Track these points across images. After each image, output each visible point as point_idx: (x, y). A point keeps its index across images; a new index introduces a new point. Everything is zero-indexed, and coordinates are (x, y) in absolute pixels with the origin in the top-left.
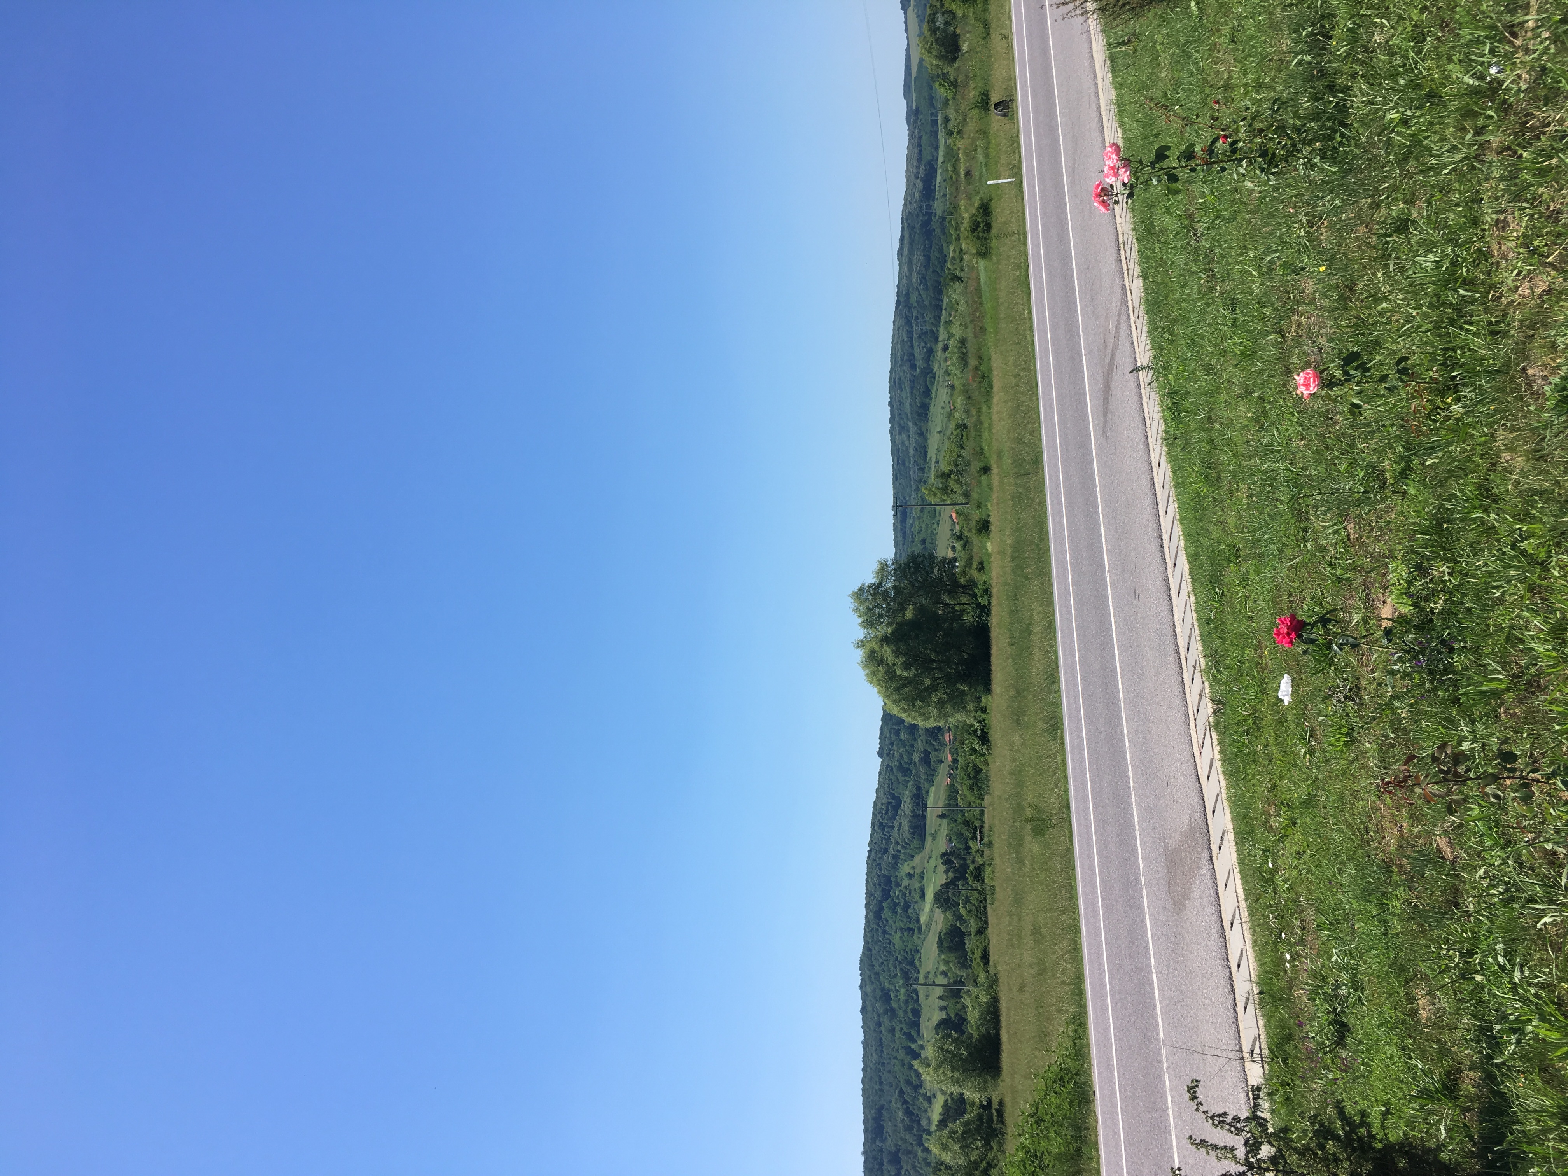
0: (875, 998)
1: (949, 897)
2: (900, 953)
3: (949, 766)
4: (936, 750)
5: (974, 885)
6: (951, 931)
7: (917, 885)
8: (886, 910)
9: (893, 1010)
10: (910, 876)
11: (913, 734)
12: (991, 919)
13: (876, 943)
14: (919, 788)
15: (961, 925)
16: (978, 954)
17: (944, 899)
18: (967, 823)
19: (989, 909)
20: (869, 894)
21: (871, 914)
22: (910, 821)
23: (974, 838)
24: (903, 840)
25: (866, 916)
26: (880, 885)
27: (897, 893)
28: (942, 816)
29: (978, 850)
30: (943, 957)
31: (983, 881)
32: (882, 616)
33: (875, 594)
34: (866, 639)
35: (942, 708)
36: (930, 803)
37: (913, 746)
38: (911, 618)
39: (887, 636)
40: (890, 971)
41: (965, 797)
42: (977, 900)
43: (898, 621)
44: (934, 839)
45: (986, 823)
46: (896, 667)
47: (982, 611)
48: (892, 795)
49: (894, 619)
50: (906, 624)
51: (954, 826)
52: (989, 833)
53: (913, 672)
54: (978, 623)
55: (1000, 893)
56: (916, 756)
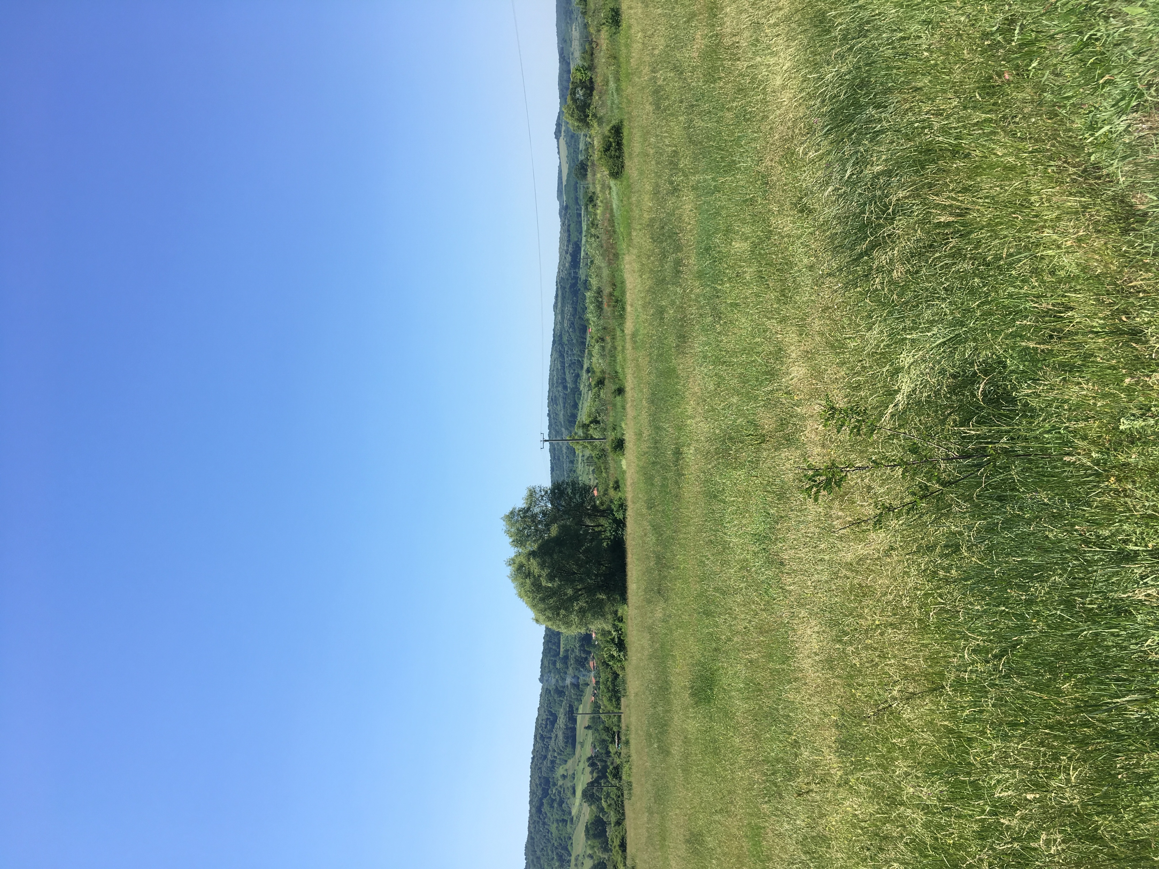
1: (593, 793)
2: (556, 840)
3: (594, 687)
4: (584, 676)
5: (613, 783)
6: (596, 821)
7: (569, 784)
8: (545, 805)
10: (564, 777)
11: (566, 664)
12: (628, 812)
13: (537, 833)
14: (571, 707)
15: (603, 815)
16: (617, 842)
17: (590, 796)
18: (607, 729)
19: (626, 803)
20: (532, 793)
22: (564, 733)
23: (613, 742)
24: (559, 747)
25: (530, 811)
26: (540, 785)
27: (554, 792)
28: (588, 728)
29: (617, 752)
30: (589, 843)
31: (621, 778)
32: (530, 535)
33: (525, 517)
34: (516, 556)
35: (583, 616)
36: (579, 718)
37: (566, 673)
38: (555, 535)
39: (534, 551)
40: (548, 855)
41: (606, 707)
42: (616, 795)
43: (543, 538)
44: (582, 746)
45: (623, 725)
46: (541, 579)
47: (618, 526)
48: (550, 712)
49: (541, 537)
50: (551, 540)
51: (597, 735)
52: (626, 735)
53: (557, 583)
54: (615, 537)
55: (637, 789)
56: (568, 681)
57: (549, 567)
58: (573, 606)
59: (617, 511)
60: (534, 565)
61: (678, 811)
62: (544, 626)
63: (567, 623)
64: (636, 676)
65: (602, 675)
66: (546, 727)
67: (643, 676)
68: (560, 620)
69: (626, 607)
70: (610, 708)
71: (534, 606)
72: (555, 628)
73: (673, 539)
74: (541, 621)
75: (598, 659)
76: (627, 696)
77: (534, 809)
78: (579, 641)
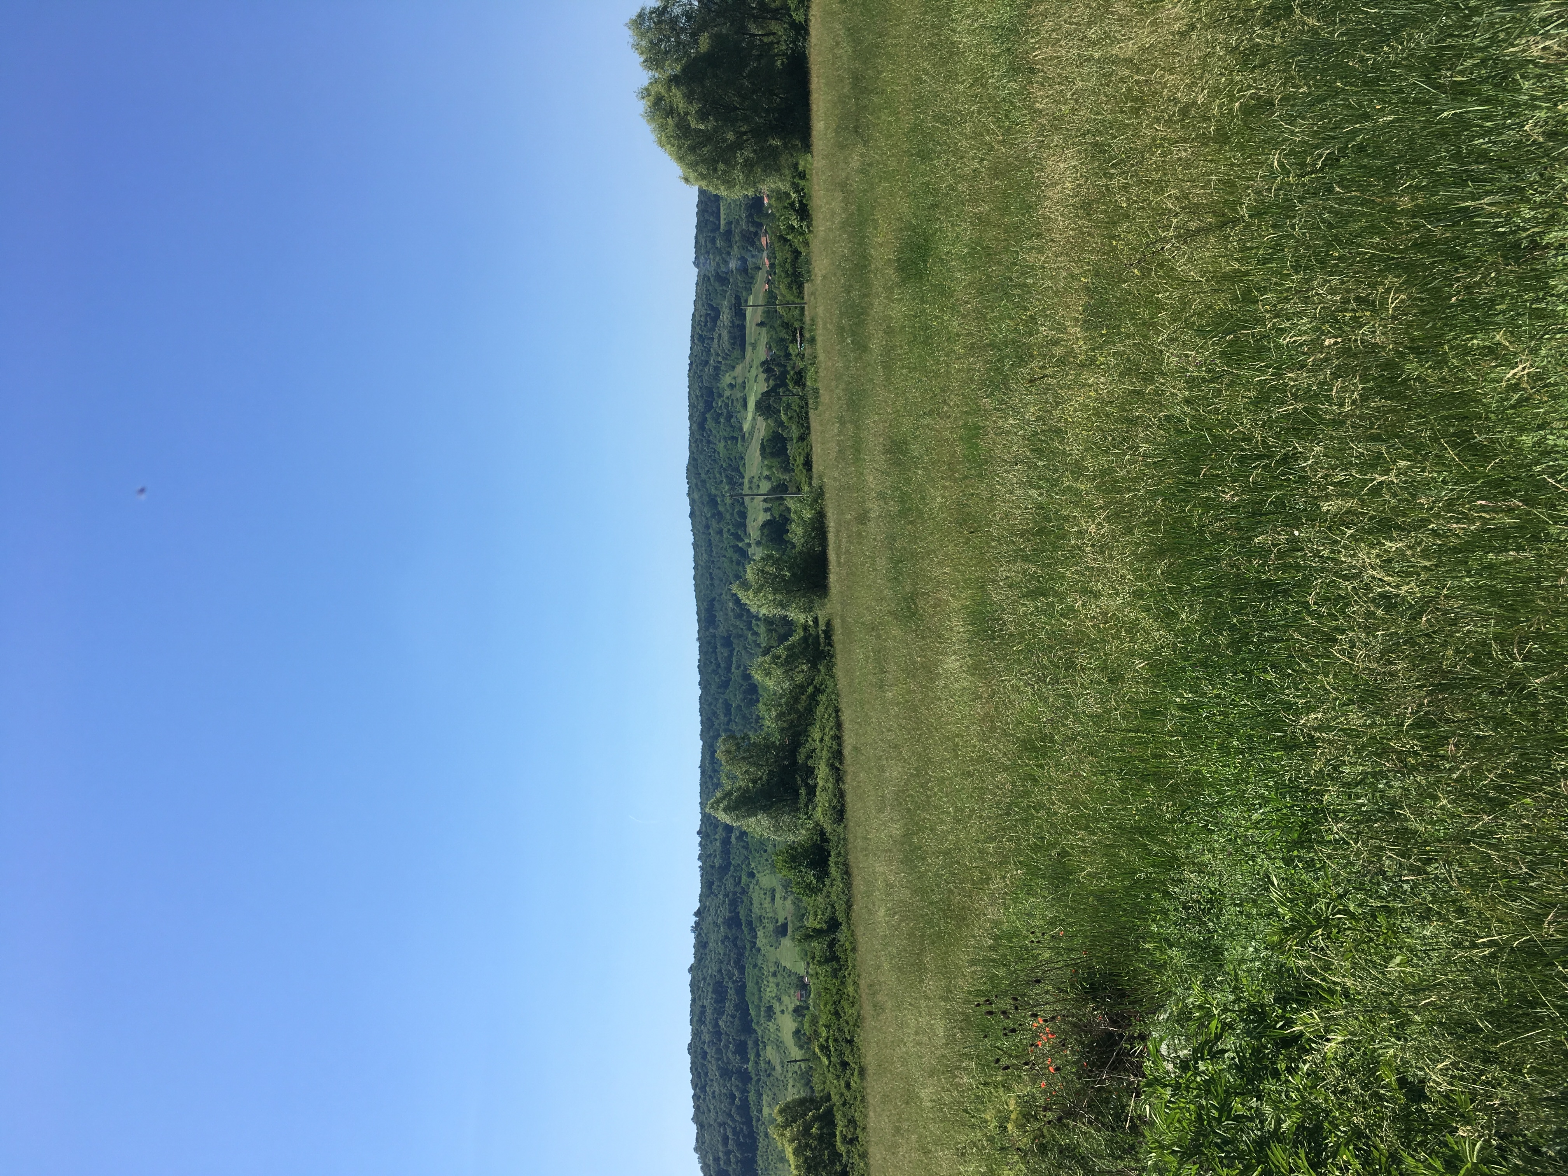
0: (703, 503)
1: (769, 405)
2: (724, 461)
3: (767, 272)
4: (753, 256)
5: (794, 391)
6: (773, 437)
7: (739, 395)
8: (709, 420)
9: (720, 514)
10: (732, 386)
11: (730, 241)
12: (814, 424)
13: (701, 453)
14: (738, 298)
15: (783, 431)
16: (800, 460)
17: (765, 407)
18: (786, 325)
19: (812, 414)
20: (692, 406)
21: (695, 425)
22: (729, 332)
23: (794, 340)
24: (723, 351)
25: (690, 428)
26: (702, 396)
27: (719, 404)
28: (761, 324)
29: (799, 354)
30: (766, 462)
31: (804, 385)
32: (670, 50)
33: (660, 22)
34: (651, 84)
35: (750, 172)
36: (749, 311)
37: (729, 254)
38: (706, 50)
39: (676, 76)
40: (715, 478)
41: (784, 296)
42: (799, 406)
43: (689, 56)
44: (754, 348)
45: (807, 319)
46: (689, 118)
47: (798, 33)
48: (710, 306)
49: (685, 53)
50: (699, 58)
51: (773, 333)
52: (811, 331)
53: (711, 123)
54: (793, 51)
55: (825, 397)
56: (733, 265)
57: (699, 100)
58: (735, 158)
59: (795, 10)
60: (677, 97)
61: (876, 418)
62: (697, 187)
63: (728, 182)
64: (824, 253)
65: (779, 255)
66: (706, 325)
67: (834, 253)
68: (718, 178)
69: (809, 157)
70: (790, 298)
71: (680, 158)
72: (712, 190)
73: (877, 47)
74: (692, 180)
75: (773, 233)
76: (812, 280)
77: (695, 426)
78: (747, 209)
